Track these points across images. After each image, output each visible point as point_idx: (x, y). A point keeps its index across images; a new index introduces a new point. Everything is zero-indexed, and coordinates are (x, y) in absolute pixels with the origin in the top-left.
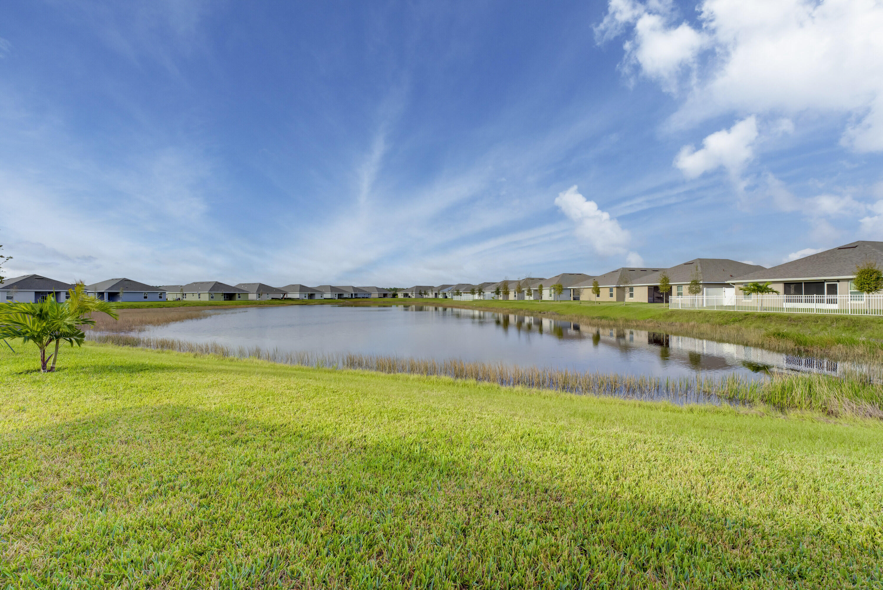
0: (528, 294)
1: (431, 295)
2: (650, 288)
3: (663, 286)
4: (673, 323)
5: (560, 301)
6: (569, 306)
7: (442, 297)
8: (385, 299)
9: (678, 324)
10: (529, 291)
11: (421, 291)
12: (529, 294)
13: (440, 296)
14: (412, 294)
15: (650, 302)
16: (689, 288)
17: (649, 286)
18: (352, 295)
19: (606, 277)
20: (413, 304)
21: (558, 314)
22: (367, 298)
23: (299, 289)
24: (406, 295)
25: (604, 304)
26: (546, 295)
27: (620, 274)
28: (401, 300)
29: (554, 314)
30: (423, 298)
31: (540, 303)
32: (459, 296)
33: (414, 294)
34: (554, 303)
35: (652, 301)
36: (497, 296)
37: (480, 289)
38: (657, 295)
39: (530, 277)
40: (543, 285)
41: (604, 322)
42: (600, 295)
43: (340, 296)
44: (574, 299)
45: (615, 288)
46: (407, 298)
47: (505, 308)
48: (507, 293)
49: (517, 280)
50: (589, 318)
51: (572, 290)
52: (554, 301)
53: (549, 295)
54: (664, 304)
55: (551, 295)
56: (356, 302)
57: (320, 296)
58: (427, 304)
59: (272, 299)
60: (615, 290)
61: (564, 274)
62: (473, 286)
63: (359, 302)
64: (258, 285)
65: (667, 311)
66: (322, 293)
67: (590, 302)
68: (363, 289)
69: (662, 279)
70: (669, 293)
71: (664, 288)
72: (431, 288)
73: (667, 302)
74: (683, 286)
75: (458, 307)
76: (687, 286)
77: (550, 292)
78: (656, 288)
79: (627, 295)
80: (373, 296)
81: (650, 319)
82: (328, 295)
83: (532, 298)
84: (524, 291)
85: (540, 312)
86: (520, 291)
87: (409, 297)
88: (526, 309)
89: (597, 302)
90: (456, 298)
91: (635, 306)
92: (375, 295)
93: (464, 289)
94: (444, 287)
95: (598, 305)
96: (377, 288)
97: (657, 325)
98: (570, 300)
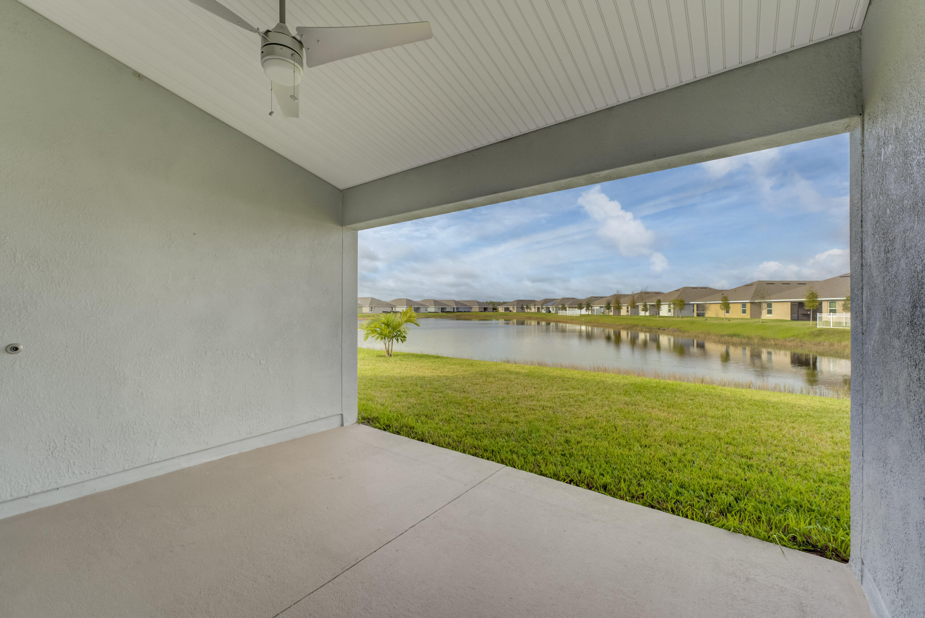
0: (643, 310)
1: (533, 310)
2: (793, 304)
3: (810, 302)
4: (820, 342)
5: (682, 317)
6: (692, 323)
7: (545, 312)
8: (486, 313)
9: (826, 344)
10: (645, 306)
11: (522, 305)
12: (645, 310)
13: (543, 311)
14: (513, 308)
15: (793, 319)
16: (844, 305)
17: (792, 302)
18: (454, 308)
19: (738, 292)
20: (515, 318)
21: (680, 331)
22: (468, 312)
23: (405, 303)
24: (507, 309)
25: (736, 321)
26: (664, 311)
27: (754, 288)
28: (502, 314)
29: (675, 331)
30: (524, 312)
31: (657, 319)
32: (564, 311)
33: (515, 309)
34: (674, 319)
35: (796, 318)
36: (607, 311)
37: (588, 304)
38: (801, 312)
39: (646, 291)
40: (661, 300)
41: (735, 339)
42: (730, 311)
43: (443, 310)
44: (698, 315)
45: (749, 304)
46: (507, 312)
47: (617, 323)
48: (618, 308)
49: (630, 293)
50: (717, 335)
51: (695, 306)
52: (674, 317)
53: (668, 311)
54: (811, 322)
55: (670, 311)
56: (458, 315)
57: (425, 309)
58: (530, 318)
59: (384, 312)
60: (748, 306)
61: (685, 288)
62: (580, 300)
63: (462, 315)
64: (370, 299)
65: (814, 330)
66: (426, 307)
67: (717, 318)
68: (464, 303)
69: (808, 294)
70: (818, 309)
71: (811, 304)
72: (533, 302)
73: (815, 319)
74: (837, 302)
75: (563, 322)
76: (842, 303)
77: (669, 307)
78: (801, 304)
79: (764, 312)
80: (473, 310)
81: (792, 338)
82: (432, 309)
83: (647, 314)
84: (638, 306)
85: (659, 329)
86: (634, 306)
87: (510, 311)
88: (643, 325)
89: (726, 319)
90: (561, 313)
91: (775, 324)
92: (476, 309)
93: (569, 303)
94: (547, 301)
95: (727, 322)
96: (478, 302)
97: (800, 344)
98: (693, 317)
